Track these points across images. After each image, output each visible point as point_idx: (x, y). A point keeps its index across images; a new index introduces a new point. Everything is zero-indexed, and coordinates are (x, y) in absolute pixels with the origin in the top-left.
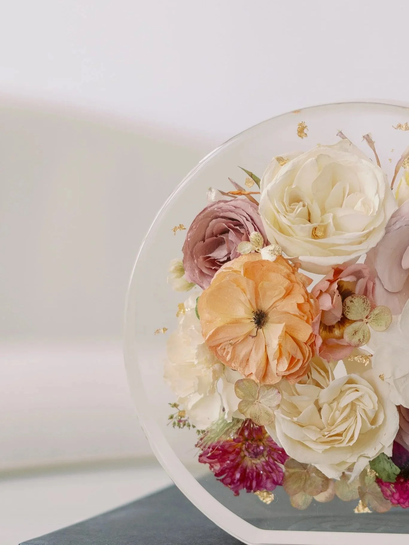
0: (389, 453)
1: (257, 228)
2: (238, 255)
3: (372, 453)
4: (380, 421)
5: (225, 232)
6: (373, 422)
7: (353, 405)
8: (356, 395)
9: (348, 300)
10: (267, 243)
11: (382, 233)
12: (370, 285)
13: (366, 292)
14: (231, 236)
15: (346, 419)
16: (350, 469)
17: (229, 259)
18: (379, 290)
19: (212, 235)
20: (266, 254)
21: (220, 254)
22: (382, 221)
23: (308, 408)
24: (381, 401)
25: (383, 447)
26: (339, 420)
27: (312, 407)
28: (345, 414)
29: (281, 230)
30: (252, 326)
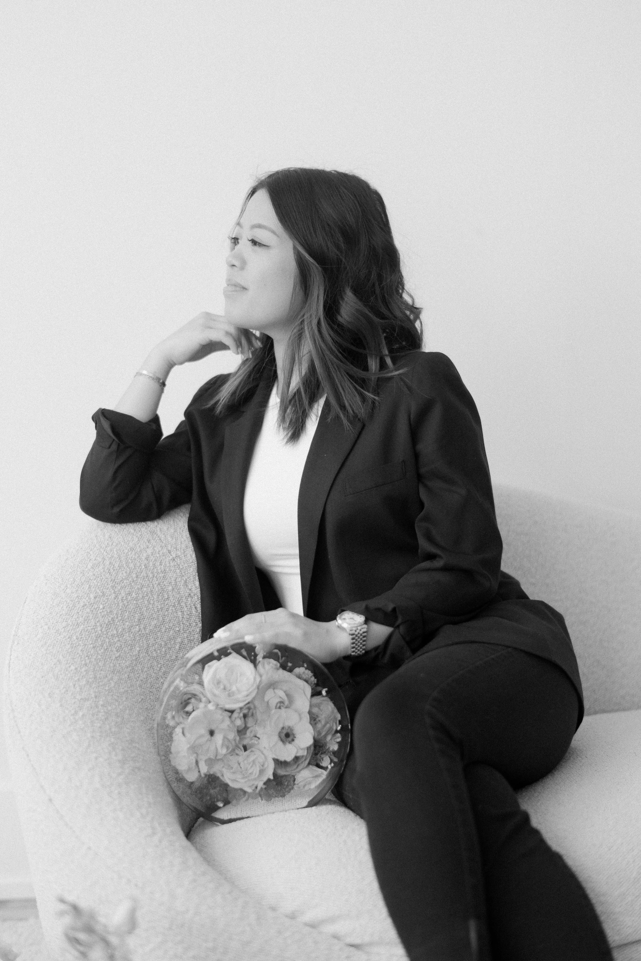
0: (272, 778)
1: (205, 696)
2: (198, 708)
3: (265, 779)
4: (266, 766)
5: (189, 699)
6: (263, 766)
7: (254, 761)
8: (255, 756)
9: (247, 719)
10: (210, 702)
11: (256, 690)
12: (254, 712)
13: (252, 715)
14: (193, 700)
15: (251, 767)
16: (256, 787)
17: (194, 711)
18: (258, 713)
19: (185, 701)
20: (211, 707)
21: (189, 708)
22: (255, 686)
23: (235, 766)
24: (266, 758)
25: (269, 775)
26: (249, 767)
27: (237, 765)
28: (251, 765)
29: (215, 695)
30: (208, 736)
